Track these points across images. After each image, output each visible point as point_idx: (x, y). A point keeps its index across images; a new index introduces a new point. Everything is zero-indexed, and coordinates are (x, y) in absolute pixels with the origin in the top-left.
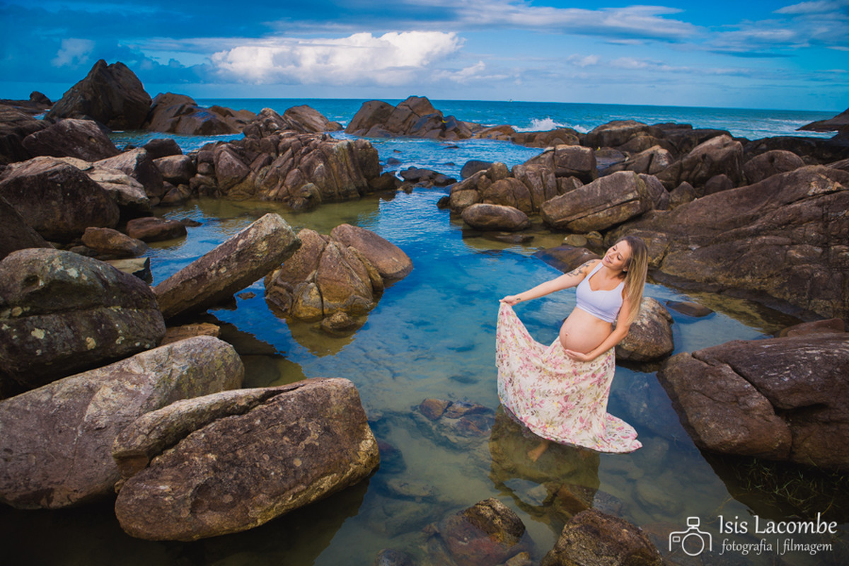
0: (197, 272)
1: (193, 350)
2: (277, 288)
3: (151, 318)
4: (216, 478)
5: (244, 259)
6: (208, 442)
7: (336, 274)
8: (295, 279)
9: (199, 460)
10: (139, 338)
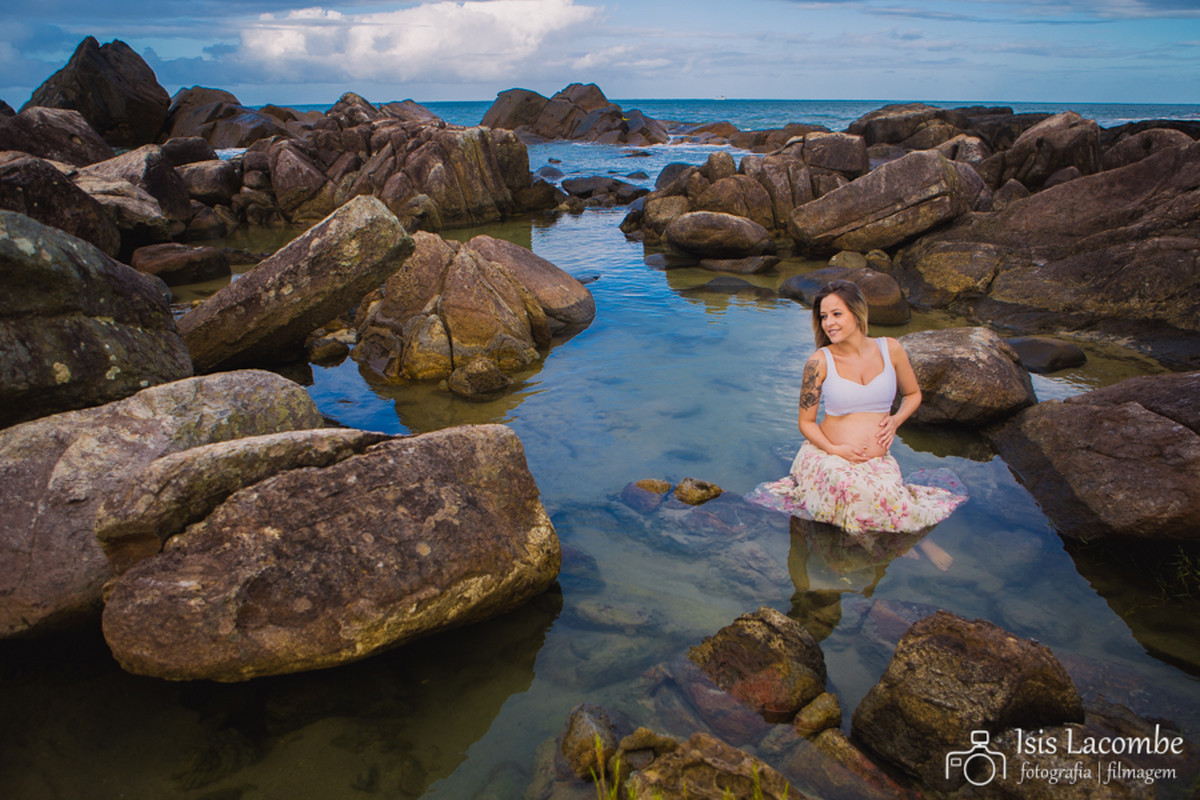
0: (244, 294)
1: (237, 388)
2: (375, 329)
3: (167, 345)
4: (281, 569)
5: (321, 271)
6: (264, 508)
7: (472, 299)
8: (406, 310)
9: (250, 538)
10: (145, 372)
